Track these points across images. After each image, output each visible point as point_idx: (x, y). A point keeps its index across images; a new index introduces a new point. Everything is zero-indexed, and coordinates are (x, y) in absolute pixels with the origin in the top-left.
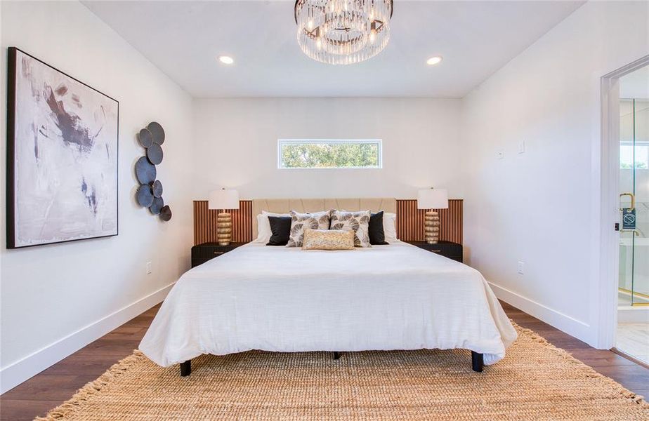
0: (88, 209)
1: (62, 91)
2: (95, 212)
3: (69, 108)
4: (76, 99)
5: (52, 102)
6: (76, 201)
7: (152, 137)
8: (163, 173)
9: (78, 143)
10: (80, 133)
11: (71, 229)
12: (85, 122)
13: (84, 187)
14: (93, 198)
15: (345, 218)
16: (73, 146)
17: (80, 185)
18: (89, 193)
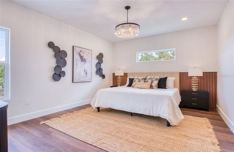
0: (85, 75)
1: (81, 51)
2: (87, 76)
3: (82, 55)
4: (83, 52)
5: (79, 54)
6: (83, 74)
7: (100, 57)
8: (103, 66)
9: (84, 61)
10: (84, 59)
11: (82, 79)
12: (85, 57)
13: (85, 71)
14: (86, 73)
15: (149, 79)
16: (83, 62)
17: (84, 70)
18: (86, 72)
